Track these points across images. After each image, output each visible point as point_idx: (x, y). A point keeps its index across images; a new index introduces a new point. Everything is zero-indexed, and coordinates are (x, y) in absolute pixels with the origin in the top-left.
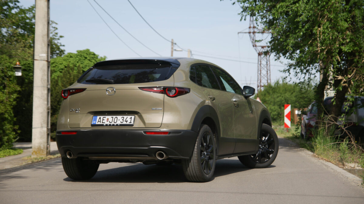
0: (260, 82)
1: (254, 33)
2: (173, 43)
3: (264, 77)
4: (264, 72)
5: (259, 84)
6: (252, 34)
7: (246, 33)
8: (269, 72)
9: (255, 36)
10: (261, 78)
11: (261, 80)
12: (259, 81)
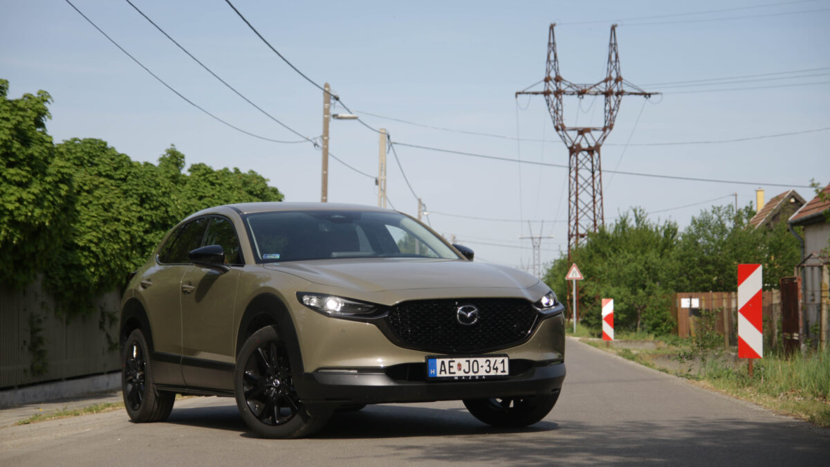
0: (577, 224)
1: (558, 93)
2: (330, 97)
3: (585, 210)
4: (585, 198)
5: (571, 229)
6: (552, 96)
7: (536, 93)
8: (598, 197)
9: (561, 100)
10: (577, 213)
11: (577, 220)
12: (573, 223)
